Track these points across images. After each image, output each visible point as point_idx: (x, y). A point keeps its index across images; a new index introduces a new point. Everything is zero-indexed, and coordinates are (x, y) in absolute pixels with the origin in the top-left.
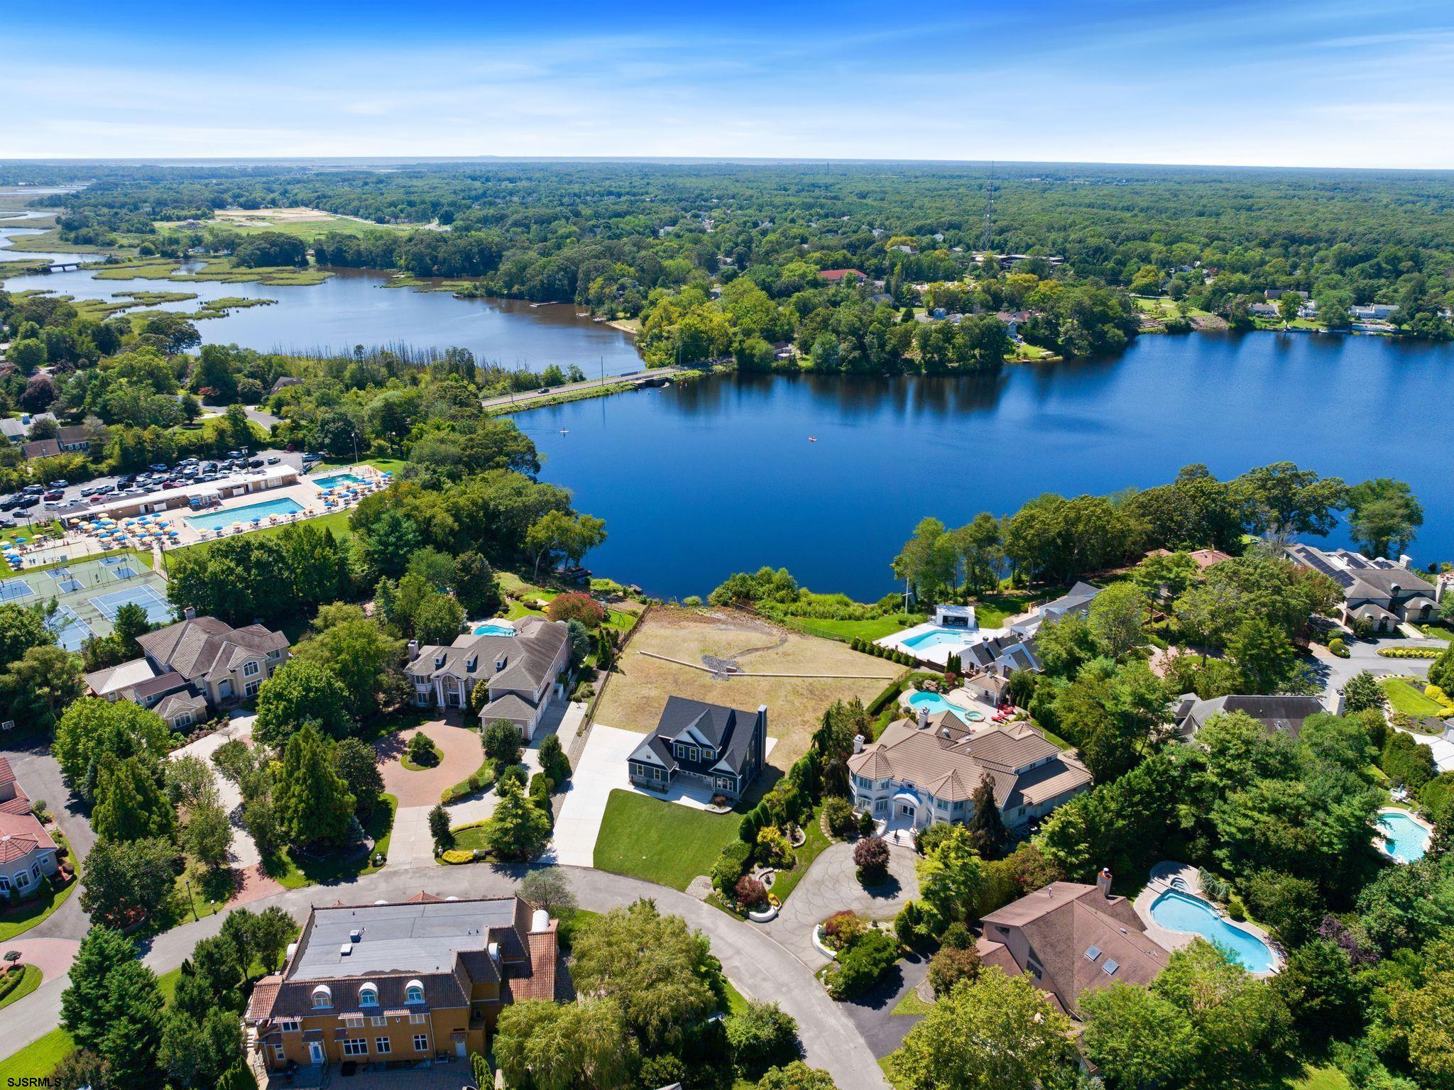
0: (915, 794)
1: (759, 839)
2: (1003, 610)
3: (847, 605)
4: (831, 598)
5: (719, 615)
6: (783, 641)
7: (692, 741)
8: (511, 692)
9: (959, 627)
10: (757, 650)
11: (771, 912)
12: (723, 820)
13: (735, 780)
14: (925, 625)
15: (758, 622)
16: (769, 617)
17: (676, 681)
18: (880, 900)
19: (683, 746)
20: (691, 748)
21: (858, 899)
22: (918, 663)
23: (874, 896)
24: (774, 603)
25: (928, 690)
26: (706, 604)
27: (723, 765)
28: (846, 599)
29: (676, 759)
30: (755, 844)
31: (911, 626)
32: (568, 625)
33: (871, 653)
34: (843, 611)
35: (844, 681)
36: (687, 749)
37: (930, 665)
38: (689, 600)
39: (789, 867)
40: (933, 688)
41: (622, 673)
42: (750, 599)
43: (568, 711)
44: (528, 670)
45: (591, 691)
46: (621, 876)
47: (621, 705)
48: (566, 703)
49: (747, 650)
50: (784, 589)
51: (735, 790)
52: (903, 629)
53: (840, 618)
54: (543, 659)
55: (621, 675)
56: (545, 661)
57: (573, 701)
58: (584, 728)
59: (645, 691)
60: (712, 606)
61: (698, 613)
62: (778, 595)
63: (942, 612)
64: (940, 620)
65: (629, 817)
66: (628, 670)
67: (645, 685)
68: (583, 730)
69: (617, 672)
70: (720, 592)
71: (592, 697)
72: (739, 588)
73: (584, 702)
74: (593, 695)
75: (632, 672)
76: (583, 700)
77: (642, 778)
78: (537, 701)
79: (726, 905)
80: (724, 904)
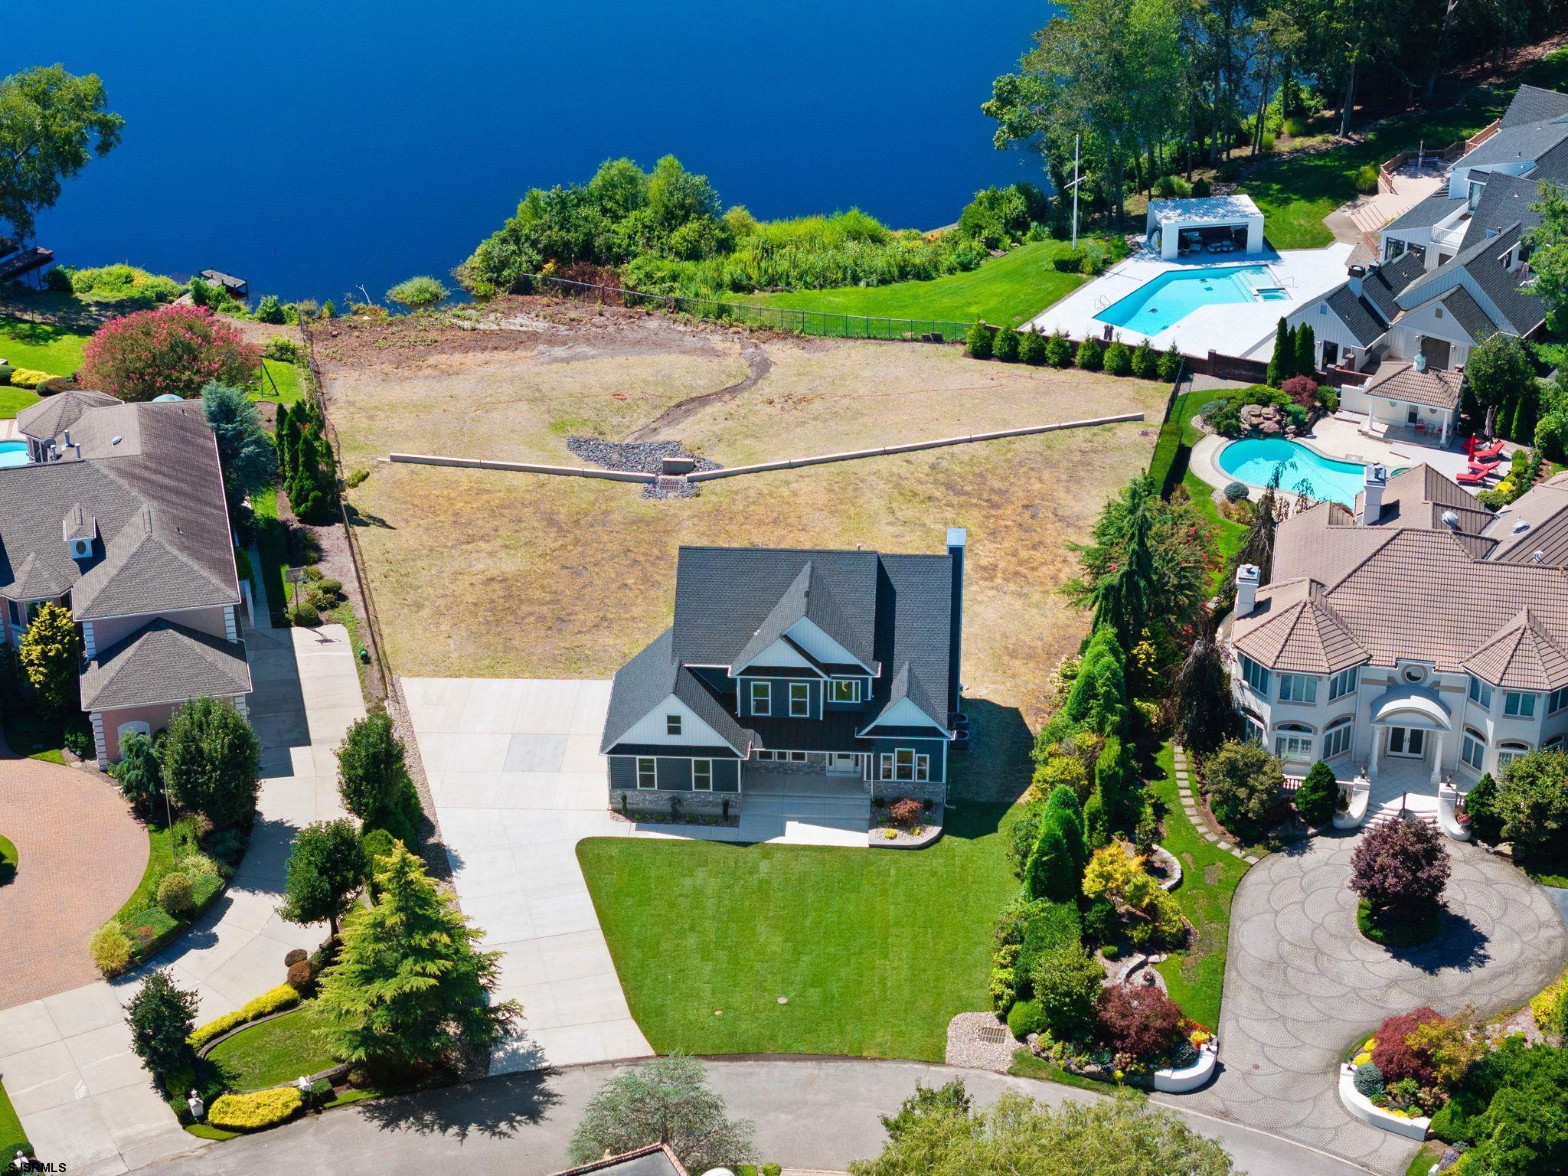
0: (1432, 693)
1: (1090, 885)
2: (1310, 196)
3: (877, 240)
5: (520, 322)
6: (763, 367)
7: (803, 663)
8: (158, 623)
9: (1224, 255)
10: (703, 400)
11: (1205, 1063)
12: (934, 860)
13: (935, 750)
14: (1128, 265)
15: (653, 324)
16: (679, 306)
17: (551, 521)
18: (1450, 975)
19: (766, 681)
20: (793, 682)
21: (1393, 983)
22: (1181, 368)
23: (1431, 968)
24: (670, 265)
25: (1256, 432)
26: (463, 296)
27: (900, 712)
28: (871, 223)
29: (746, 721)
30: (1084, 903)
31: (1098, 272)
32: (201, 404)
33: (1037, 358)
34: (880, 259)
35: (1021, 445)
36: (780, 689)
37: (1219, 365)
38: (408, 289)
39: (1180, 942)
40: (1269, 426)
41: (383, 523)
42: (598, 262)
43: (297, 654)
44: (183, 548)
45: (326, 591)
46: (745, 1060)
47: (439, 613)
48: (282, 631)
49: (679, 405)
50: (686, 219)
51: (936, 775)
52: (1080, 284)
53: (874, 278)
54: (201, 513)
55: (383, 530)
56: (207, 515)
57: (299, 624)
58: (382, 695)
59: (482, 562)
60: (486, 298)
61: (452, 326)
62: (676, 238)
63: (1171, 219)
64: (1170, 243)
65: (672, 905)
66: (393, 513)
67: (470, 547)
68: (382, 700)
69: (367, 525)
70: (496, 252)
71: (342, 604)
72: (555, 234)
73: (328, 622)
74: (343, 598)
75: (405, 515)
76: (323, 616)
77: (653, 793)
78: (234, 636)
79: (1080, 1068)
80: (1073, 1067)
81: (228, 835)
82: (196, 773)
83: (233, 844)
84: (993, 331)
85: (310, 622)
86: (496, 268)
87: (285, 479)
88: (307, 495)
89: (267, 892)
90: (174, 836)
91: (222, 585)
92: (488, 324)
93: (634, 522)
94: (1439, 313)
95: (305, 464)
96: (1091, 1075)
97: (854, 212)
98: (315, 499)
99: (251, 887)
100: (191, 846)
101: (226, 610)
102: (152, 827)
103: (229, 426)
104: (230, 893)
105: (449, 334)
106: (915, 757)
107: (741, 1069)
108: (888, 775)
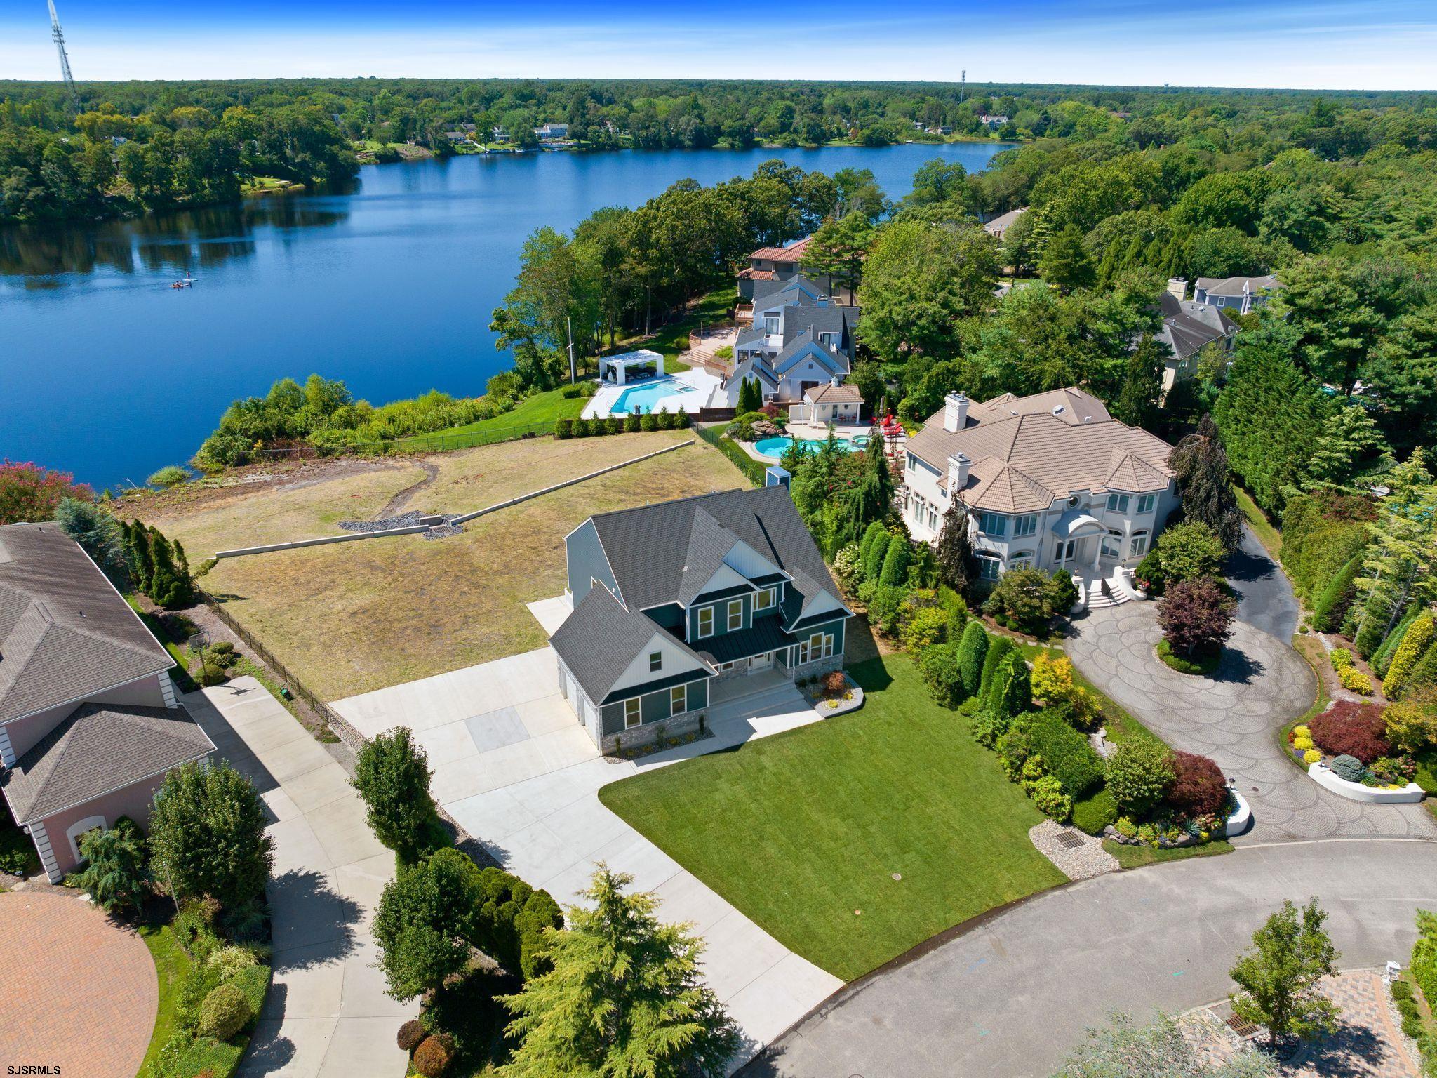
0: (1085, 512)
3: (453, 403)
4: (424, 401)
5: (249, 478)
6: (432, 469)
7: (741, 581)
8: (86, 709)
9: (649, 378)
10: (410, 491)
12: (872, 715)
13: (838, 628)
14: (604, 390)
15: (344, 463)
16: (356, 451)
17: (372, 567)
19: (710, 607)
20: (730, 601)
22: (688, 421)
24: (338, 432)
25: (766, 434)
26: (204, 472)
27: (816, 603)
28: (444, 397)
29: (695, 645)
31: (591, 395)
34: (460, 412)
36: (721, 609)
37: (706, 415)
38: (164, 474)
40: (770, 430)
41: (237, 598)
42: (291, 437)
43: (220, 709)
44: (95, 629)
45: (222, 652)
46: (926, 952)
47: (326, 646)
48: (194, 694)
49: (397, 496)
50: (336, 407)
51: (837, 650)
52: (586, 402)
53: (463, 421)
54: (96, 598)
55: (240, 602)
56: (103, 600)
57: (208, 684)
58: (322, 722)
59: (339, 604)
60: (217, 472)
61: (205, 489)
62: (334, 417)
63: (620, 364)
64: (621, 374)
65: (725, 823)
66: (240, 589)
67: (320, 597)
68: (325, 725)
69: (225, 601)
70: (218, 444)
71: (239, 660)
72: (258, 424)
73: (235, 676)
74: (238, 655)
75: (252, 588)
76: (228, 672)
77: (639, 728)
78: (173, 701)
79: (1173, 841)
80: (1168, 843)
81: (245, 909)
82: (207, 854)
83: (256, 918)
84: (570, 423)
85: (219, 680)
86: (220, 455)
87: (139, 582)
88: (168, 587)
89: (320, 961)
90: (178, 932)
91: (150, 653)
92: (230, 482)
93: (436, 554)
94: (811, 366)
95: (159, 563)
96: (1185, 845)
97: (433, 391)
98: (176, 588)
99: (299, 961)
100: (206, 939)
101: (160, 677)
102: (144, 930)
103: (91, 534)
104: (278, 979)
105: (204, 493)
106: (824, 639)
107: (932, 963)
108: (804, 659)
